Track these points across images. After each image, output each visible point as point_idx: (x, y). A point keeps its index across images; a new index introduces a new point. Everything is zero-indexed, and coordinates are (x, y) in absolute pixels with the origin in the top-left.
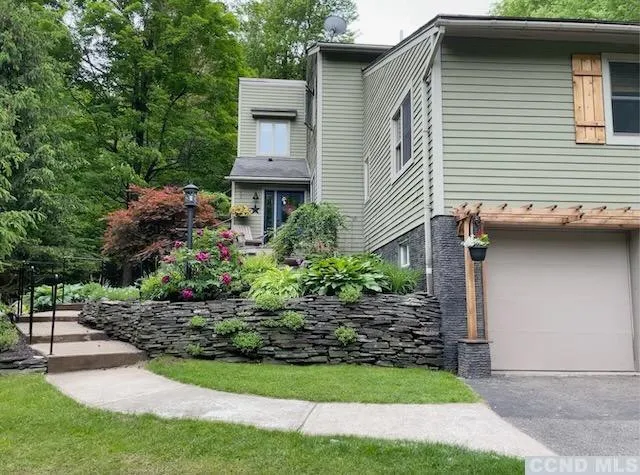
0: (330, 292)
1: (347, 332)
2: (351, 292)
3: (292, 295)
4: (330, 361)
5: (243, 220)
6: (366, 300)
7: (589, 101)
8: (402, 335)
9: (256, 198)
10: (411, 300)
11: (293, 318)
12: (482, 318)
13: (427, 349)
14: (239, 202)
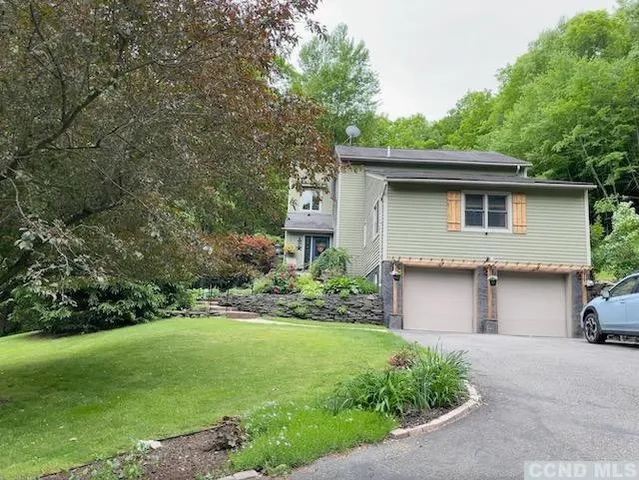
0: (336, 292)
1: (343, 309)
2: (345, 292)
3: (319, 293)
4: (335, 321)
5: (291, 255)
6: (351, 296)
7: (454, 211)
8: (366, 312)
9: (300, 241)
10: (371, 297)
11: (319, 303)
12: (400, 306)
13: (376, 318)
14: (290, 243)
